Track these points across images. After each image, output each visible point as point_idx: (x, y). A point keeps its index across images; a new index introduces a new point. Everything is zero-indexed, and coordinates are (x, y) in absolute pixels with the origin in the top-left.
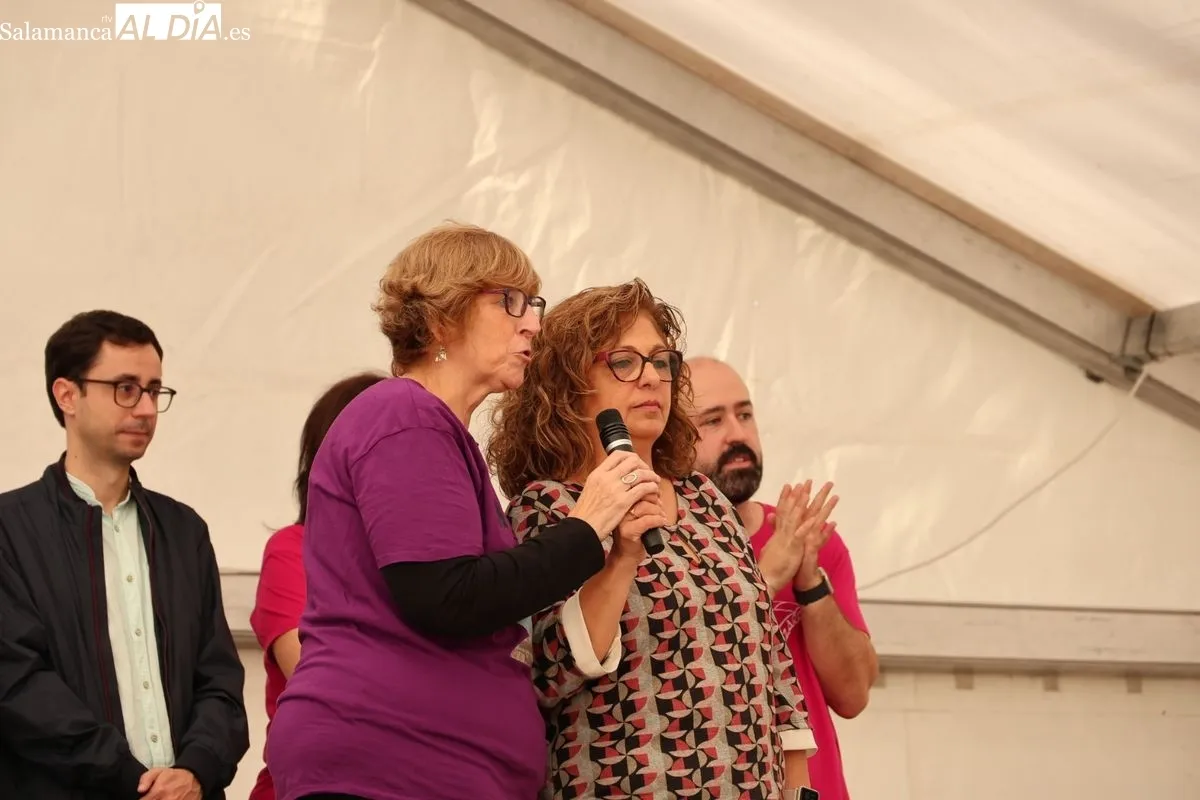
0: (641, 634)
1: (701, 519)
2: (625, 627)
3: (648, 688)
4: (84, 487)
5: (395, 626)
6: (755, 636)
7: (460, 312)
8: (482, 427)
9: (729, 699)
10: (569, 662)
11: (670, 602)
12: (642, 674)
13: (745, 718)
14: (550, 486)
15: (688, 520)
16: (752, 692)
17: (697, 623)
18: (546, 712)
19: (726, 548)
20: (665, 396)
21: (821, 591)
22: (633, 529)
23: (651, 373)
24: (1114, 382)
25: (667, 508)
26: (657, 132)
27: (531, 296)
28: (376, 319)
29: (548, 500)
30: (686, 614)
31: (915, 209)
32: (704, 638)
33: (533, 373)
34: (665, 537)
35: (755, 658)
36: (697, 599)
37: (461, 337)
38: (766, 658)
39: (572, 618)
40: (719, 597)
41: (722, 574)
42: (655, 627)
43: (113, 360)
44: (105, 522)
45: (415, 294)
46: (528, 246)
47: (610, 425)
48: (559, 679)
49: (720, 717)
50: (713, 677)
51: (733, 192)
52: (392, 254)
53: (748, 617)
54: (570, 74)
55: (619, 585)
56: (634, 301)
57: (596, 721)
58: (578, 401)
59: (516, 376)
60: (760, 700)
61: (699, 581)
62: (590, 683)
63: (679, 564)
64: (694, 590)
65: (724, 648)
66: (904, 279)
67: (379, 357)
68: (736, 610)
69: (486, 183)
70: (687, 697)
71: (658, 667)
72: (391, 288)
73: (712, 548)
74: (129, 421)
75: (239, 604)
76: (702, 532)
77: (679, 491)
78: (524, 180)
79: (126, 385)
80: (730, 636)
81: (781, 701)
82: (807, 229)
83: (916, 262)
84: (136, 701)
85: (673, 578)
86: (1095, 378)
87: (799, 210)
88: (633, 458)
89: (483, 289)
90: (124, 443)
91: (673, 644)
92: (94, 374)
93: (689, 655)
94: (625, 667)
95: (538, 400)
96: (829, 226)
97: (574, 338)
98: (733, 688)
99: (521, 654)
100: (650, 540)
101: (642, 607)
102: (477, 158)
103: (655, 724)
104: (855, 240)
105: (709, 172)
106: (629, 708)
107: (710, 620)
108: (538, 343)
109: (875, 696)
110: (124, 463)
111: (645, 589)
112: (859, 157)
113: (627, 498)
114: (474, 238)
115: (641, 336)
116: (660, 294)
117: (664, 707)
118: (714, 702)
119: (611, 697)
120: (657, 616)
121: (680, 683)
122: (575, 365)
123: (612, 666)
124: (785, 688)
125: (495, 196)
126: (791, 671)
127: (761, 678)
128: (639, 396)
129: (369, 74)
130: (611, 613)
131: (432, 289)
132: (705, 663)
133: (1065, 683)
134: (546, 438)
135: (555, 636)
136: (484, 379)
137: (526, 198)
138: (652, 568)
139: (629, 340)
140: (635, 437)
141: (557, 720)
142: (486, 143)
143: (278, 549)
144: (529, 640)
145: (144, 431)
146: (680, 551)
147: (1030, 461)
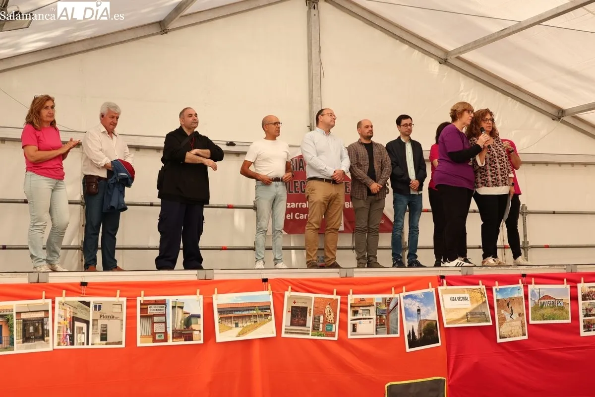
0: (488, 160)
1: (497, 143)
2: (486, 159)
3: (489, 168)
4: (403, 140)
5: (450, 160)
6: (505, 160)
7: (461, 113)
8: (464, 131)
9: (501, 169)
10: (477, 164)
11: (492, 155)
12: (488, 166)
13: (503, 172)
14: (474, 138)
15: (495, 143)
16: (504, 168)
17: (496, 158)
18: (474, 172)
19: (501, 147)
20: (492, 125)
21: (513, 151)
22: (486, 145)
23: (490, 122)
24: (557, 120)
25: (492, 141)
26: (487, 85)
27: (472, 111)
28: (450, 115)
29: (474, 140)
30: (495, 157)
31: (526, 96)
32: (497, 160)
33: (472, 122)
34: (491, 146)
35: (505, 163)
36: (496, 154)
37: (461, 117)
38: (506, 163)
39: (478, 158)
40: (500, 154)
41: (500, 151)
42: (490, 159)
43: (404, 122)
44: (406, 145)
45: (455, 110)
46: (472, 104)
47: (482, 130)
48: (476, 167)
49: (500, 172)
50: (499, 166)
51: (499, 94)
52: (453, 105)
53: (504, 157)
54: (474, 77)
55: (485, 153)
56: (487, 111)
57: (481, 173)
58: (479, 126)
59: (469, 123)
60: (506, 170)
61: (497, 152)
62: (480, 167)
63: (494, 149)
64: (496, 153)
65: (500, 162)
66: (524, 106)
67: (450, 120)
68: (502, 156)
69: (462, 94)
70: (495, 169)
71: (490, 165)
72: (452, 110)
73: (498, 147)
74: (407, 130)
75: (426, 155)
76: (497, 145)
77: (494, 139)
78: (467, 93)
79: (406, 125)
80: (501, 160)
81: (509, 170)
82: (510, 99)
83: (526, 103)
84: (410, 170)
85: (493, 152)
86: (554, 120)
87: (508, 96)
88: (486, 135)
89: (465, 110)
90: (407, 133)
91: (493, 161)
92: (401, 124)
93: (495, 163)
94: (485, 165)
95: (473, 126)
96: (513, 98)
97: (478, 117)
98: (502, 168)
99: (470, 164)
100: (489, 146)
101: (488, 156)
102: (460, 90)
103: (490, 173)
104: (517, 100)
105: (495, 91)
106: (486, 171)
107: (498, 158)
108: (473, 118)
109: (520, 167)
110: (408, 135)
111: (489, 153)
112: (517, 88)
113: (485, 141)
114: (464, 103)
115: (488, 117)
116: (491, 110)
117: (491, 170)
118: (499, 170)
119: (483, 169)
120: (490, 157)
121: (494, 167)
122: (479, 121)
123: (484, 164)
124: (509, 168)
125: (463, 96)
126: (510, 165)
127: (506, 166)
128: (488, 125)
129: (445, 79)
130: (483, 157)
131: (458, 110)
132: (497, 164)
133: (549, 165)
134: (474, 132)
135: (475, 161)
136: (464, 124)
137: (468, 95)
138: (490, 150)
139: (487, 117)
140: (487, 131)
141: (476, 172)
142: (462, 88)
143: (433, 148)
144: (472, 161)
145: (410, 131)
146: (494, 148)
147: (543, 132)
